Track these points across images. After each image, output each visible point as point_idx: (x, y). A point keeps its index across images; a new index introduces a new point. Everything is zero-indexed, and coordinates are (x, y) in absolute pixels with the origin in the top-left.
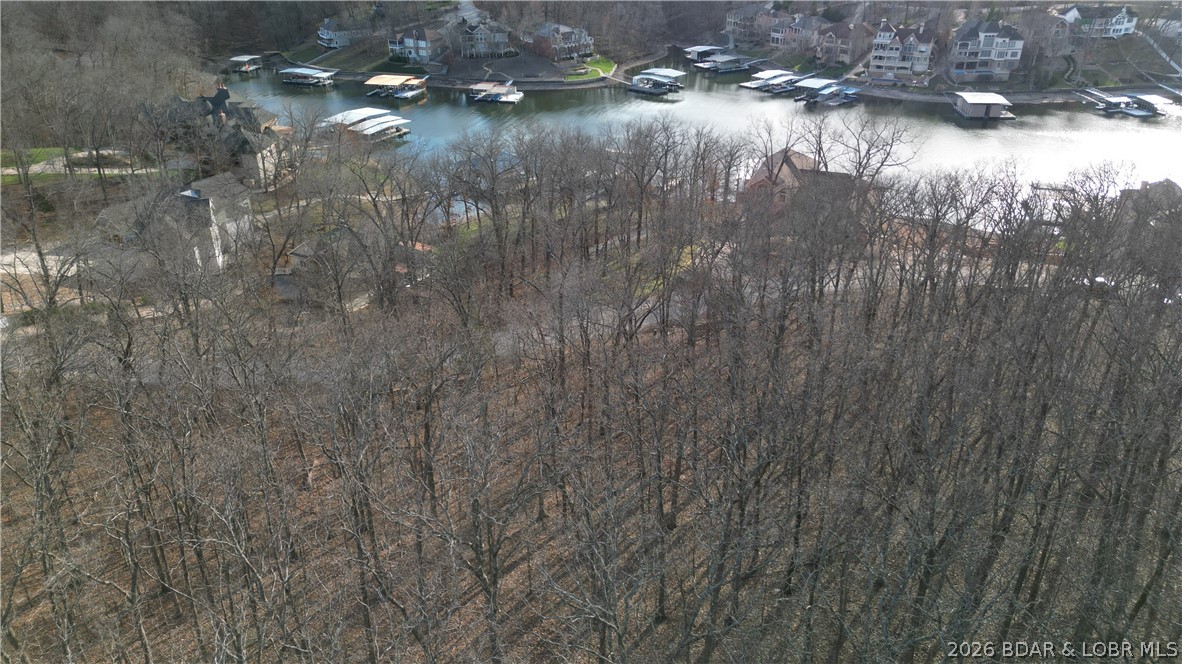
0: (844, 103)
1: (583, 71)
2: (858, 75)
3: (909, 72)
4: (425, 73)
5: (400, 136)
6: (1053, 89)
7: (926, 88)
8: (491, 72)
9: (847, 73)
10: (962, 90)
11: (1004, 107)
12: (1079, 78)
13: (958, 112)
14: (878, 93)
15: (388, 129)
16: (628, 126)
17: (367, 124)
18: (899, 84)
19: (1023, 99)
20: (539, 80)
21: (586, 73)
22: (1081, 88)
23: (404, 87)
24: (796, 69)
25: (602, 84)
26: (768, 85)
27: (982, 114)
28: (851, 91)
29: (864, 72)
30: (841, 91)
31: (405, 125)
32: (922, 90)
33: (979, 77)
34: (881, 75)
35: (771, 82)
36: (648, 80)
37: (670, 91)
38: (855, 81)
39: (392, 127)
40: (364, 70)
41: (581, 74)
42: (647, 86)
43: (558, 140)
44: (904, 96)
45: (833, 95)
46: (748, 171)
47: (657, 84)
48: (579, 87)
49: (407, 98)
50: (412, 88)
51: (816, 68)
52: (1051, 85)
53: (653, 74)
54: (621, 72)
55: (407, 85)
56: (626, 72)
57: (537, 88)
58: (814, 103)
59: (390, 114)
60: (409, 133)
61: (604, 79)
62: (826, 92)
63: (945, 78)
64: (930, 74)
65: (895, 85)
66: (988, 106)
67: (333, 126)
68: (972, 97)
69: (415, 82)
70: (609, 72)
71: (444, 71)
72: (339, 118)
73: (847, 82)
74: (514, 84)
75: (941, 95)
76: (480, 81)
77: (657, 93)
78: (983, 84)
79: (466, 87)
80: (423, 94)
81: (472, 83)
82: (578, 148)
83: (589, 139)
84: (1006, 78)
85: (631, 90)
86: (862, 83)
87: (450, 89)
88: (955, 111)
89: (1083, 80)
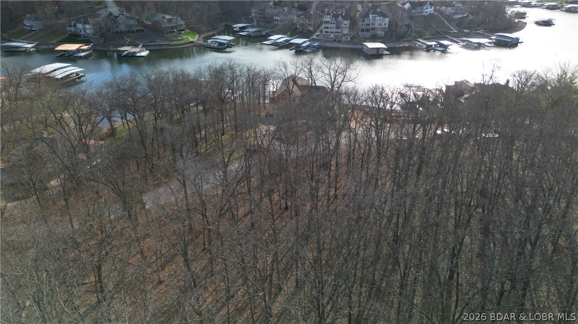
0: (314, 50)
1: (181, 38)
2: (318, 36)
3: (341, 34)
4: (91, 42)
5: (79, 78)
6: (403, 40)
7: (349, 41)
8: (129, 40)
9: (313, 35)
10: (365, 42)
11: (384, 49)
12: (414, 34)
13: (365, 52)
14: (328, 45)
15: (71, 74)
16: (210, 67)
17: (57, 72)
18: (337, 40)
19: (392, 45)
20: (157, 44)
21: (182, 39)
22: (415, 39)
23: (78, 51)
24: (288, 34)
25: (192, 45)
26: (276, 43)
27: (376, 53)
28: (316, 44)
29: (320, 35)
30: (311, 44)
31: (81, 71)
32: (348, 43)
33: (372, 35)
34: (328, 36)
35: (278, 41)
36: (216, 42)
37: (228, 47)
38: (317, 39)
39: (73, 73)
40: (54, 42)
41: (180, 40)
42: (216, 45)
43: (171, 77)
44: (340, 46)
45: (307, 47)
46: (274, 87)
47: (220, 44)
48: (179, 47)
49: (81, 57)
50: (84, 51)
51: (298, 34)
52: (403, 38)
53: (218, 39)
54: (201, 38)
55: (81, 49)
56: (204, 38)
57: (156, 48)
58: (299, 51)
59: (71, 66)
60: (84, 76)
61: (192, 42)
62: (304, 45)
63: (357, 36)
64: (350, 35)
65: (335, 40)
66: (378, 49)
67: (34, 75)
68: (371, 45)
69: (85, 47)
70: (194, 38)
71: (102, 41)
72: (38, 70)
73: (313, 40)
74: (143, 46)
75: (356, 44)
76: (123, 45)
77: (221, 48)
78: (374, 39)
79: (115, 49)
80: (90, 53)
81: (119, 47)
82: (183, 81)
83: (189, 75)
84: (383, 35)
85: (207, 47)
86: (320, 40)
87: (106, 51)
88: (364, 52)
89: (415, 35)
